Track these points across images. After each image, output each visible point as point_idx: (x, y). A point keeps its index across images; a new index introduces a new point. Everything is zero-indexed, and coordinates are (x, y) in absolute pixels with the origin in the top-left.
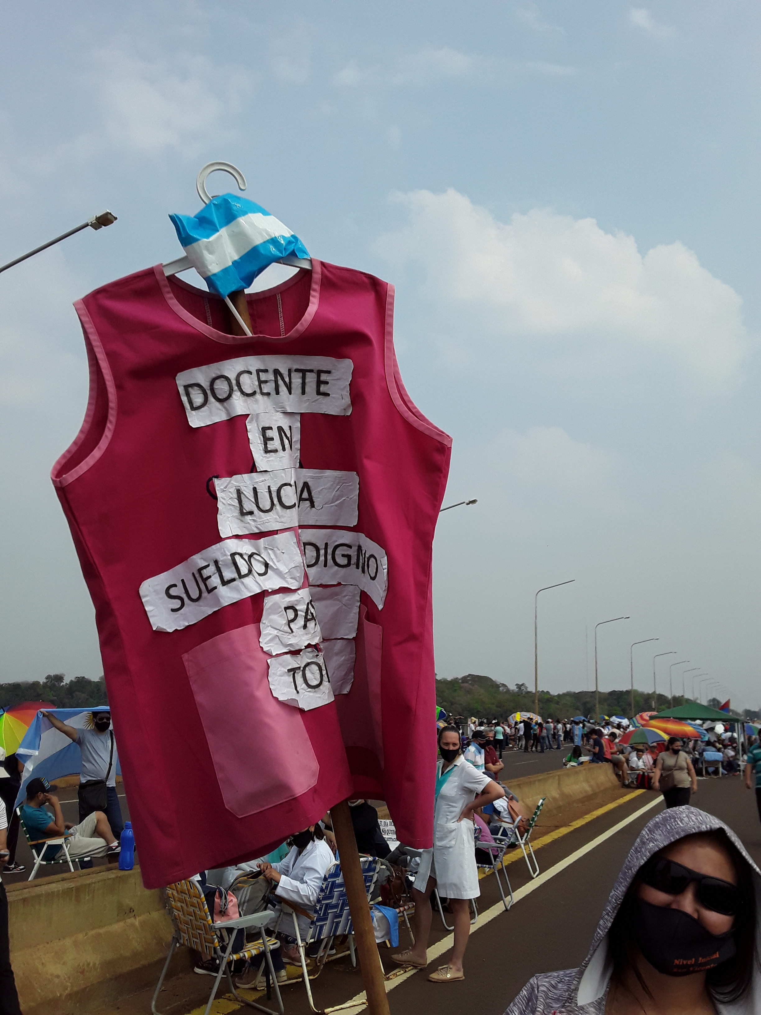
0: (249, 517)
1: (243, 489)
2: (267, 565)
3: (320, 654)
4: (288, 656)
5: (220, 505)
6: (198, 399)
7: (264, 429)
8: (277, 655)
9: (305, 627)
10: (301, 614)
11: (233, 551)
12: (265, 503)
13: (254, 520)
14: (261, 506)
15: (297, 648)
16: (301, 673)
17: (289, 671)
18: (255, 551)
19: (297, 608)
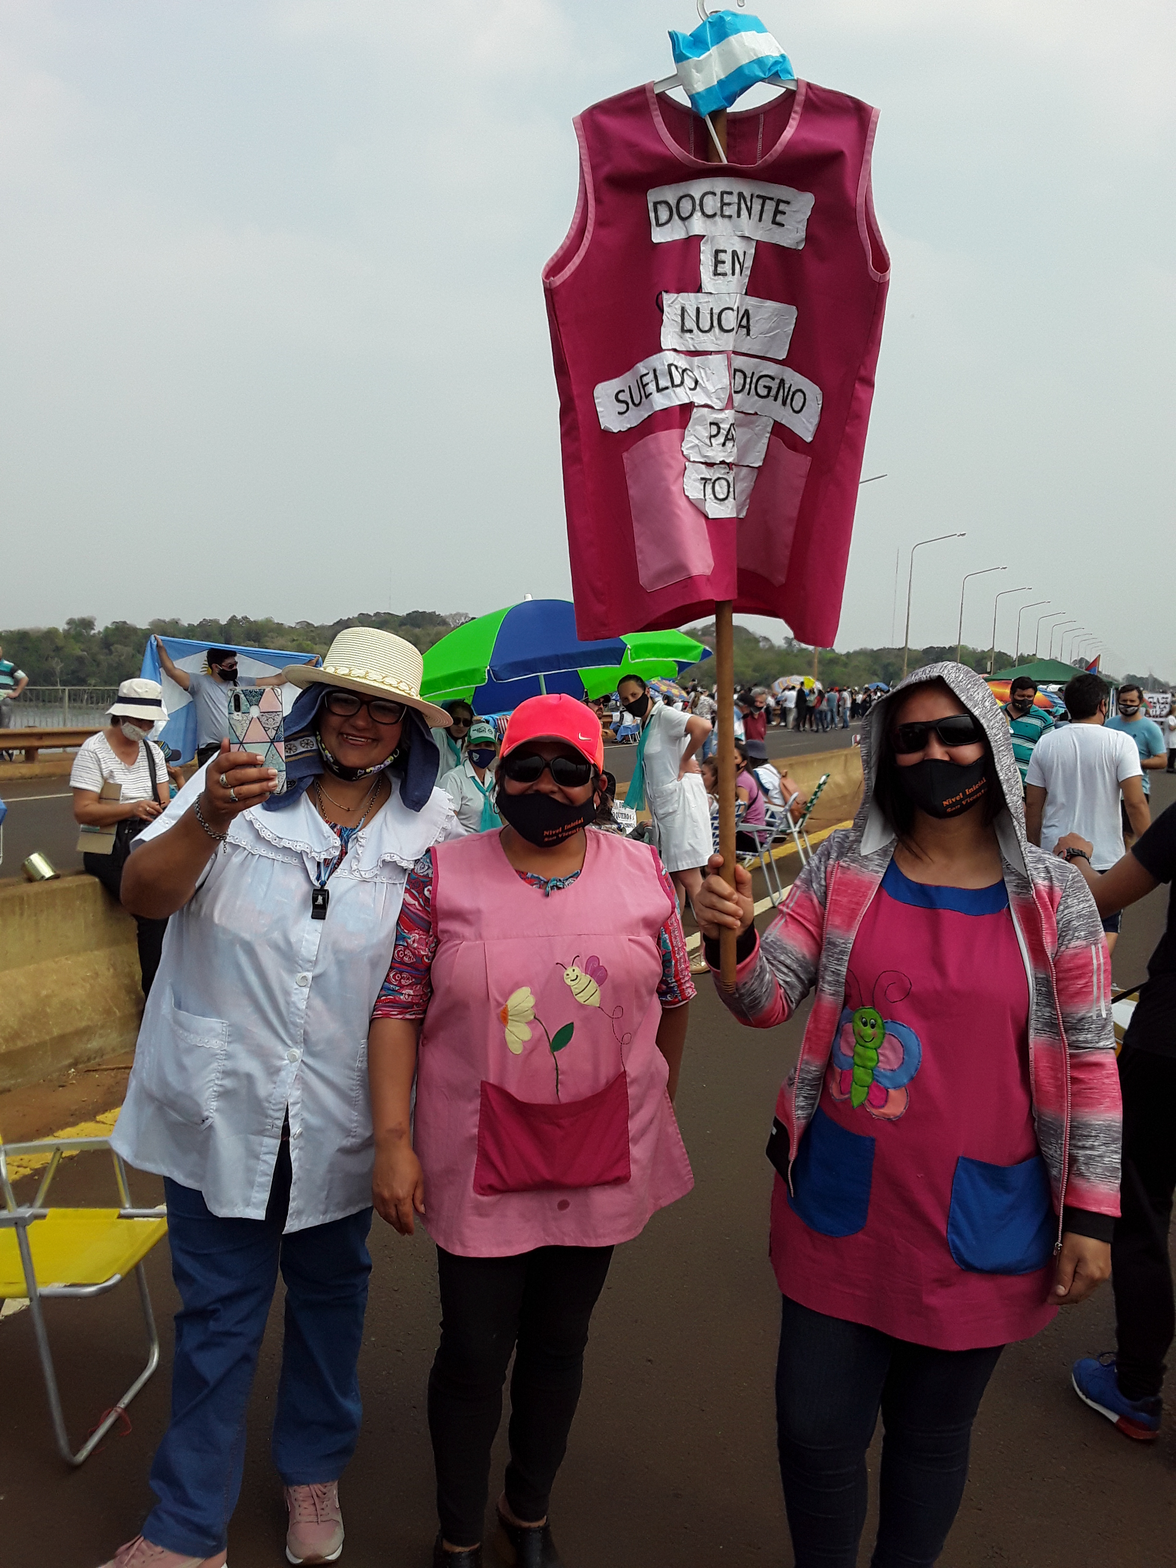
0: (688, 335)
1: (687, 307)
2: (696, 382)
3: (731, 472)
4: (703, 466)
5: (664, 317)
6: (664, 215)
7: (717, 252)
8: (694, 462)
9: (724, 444)
10: (723, 432)
11: (670, 362)
12: (705, 324)
13: (692, 338)
14: (701, 326)
15: (713, 461)
16: (711, 485)
17: (702, 479)
18: (688, 367)
19: (722, 426)
